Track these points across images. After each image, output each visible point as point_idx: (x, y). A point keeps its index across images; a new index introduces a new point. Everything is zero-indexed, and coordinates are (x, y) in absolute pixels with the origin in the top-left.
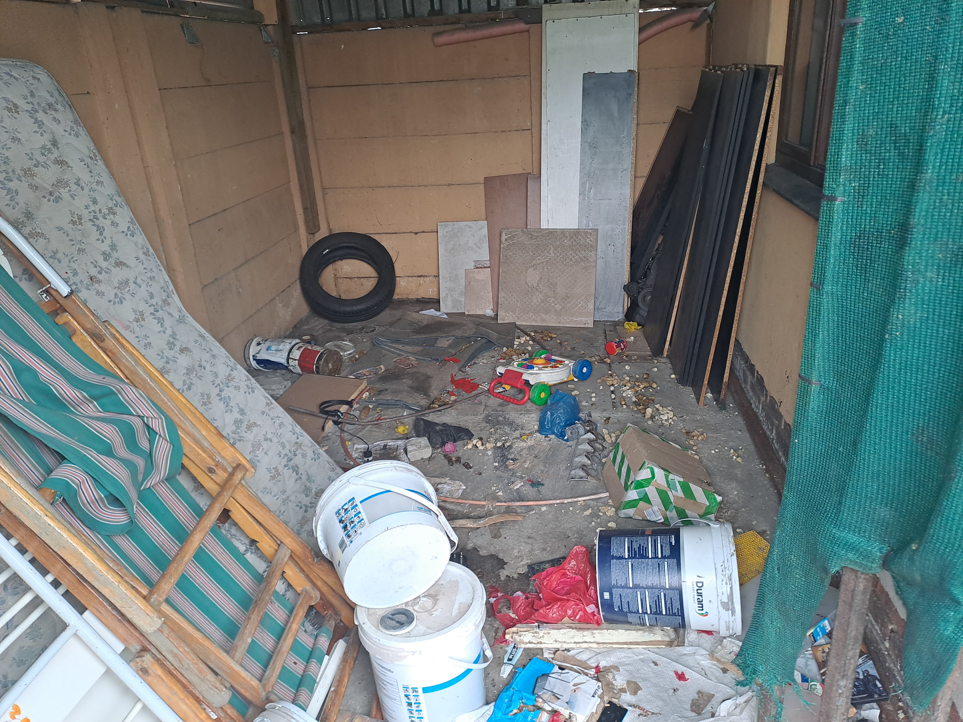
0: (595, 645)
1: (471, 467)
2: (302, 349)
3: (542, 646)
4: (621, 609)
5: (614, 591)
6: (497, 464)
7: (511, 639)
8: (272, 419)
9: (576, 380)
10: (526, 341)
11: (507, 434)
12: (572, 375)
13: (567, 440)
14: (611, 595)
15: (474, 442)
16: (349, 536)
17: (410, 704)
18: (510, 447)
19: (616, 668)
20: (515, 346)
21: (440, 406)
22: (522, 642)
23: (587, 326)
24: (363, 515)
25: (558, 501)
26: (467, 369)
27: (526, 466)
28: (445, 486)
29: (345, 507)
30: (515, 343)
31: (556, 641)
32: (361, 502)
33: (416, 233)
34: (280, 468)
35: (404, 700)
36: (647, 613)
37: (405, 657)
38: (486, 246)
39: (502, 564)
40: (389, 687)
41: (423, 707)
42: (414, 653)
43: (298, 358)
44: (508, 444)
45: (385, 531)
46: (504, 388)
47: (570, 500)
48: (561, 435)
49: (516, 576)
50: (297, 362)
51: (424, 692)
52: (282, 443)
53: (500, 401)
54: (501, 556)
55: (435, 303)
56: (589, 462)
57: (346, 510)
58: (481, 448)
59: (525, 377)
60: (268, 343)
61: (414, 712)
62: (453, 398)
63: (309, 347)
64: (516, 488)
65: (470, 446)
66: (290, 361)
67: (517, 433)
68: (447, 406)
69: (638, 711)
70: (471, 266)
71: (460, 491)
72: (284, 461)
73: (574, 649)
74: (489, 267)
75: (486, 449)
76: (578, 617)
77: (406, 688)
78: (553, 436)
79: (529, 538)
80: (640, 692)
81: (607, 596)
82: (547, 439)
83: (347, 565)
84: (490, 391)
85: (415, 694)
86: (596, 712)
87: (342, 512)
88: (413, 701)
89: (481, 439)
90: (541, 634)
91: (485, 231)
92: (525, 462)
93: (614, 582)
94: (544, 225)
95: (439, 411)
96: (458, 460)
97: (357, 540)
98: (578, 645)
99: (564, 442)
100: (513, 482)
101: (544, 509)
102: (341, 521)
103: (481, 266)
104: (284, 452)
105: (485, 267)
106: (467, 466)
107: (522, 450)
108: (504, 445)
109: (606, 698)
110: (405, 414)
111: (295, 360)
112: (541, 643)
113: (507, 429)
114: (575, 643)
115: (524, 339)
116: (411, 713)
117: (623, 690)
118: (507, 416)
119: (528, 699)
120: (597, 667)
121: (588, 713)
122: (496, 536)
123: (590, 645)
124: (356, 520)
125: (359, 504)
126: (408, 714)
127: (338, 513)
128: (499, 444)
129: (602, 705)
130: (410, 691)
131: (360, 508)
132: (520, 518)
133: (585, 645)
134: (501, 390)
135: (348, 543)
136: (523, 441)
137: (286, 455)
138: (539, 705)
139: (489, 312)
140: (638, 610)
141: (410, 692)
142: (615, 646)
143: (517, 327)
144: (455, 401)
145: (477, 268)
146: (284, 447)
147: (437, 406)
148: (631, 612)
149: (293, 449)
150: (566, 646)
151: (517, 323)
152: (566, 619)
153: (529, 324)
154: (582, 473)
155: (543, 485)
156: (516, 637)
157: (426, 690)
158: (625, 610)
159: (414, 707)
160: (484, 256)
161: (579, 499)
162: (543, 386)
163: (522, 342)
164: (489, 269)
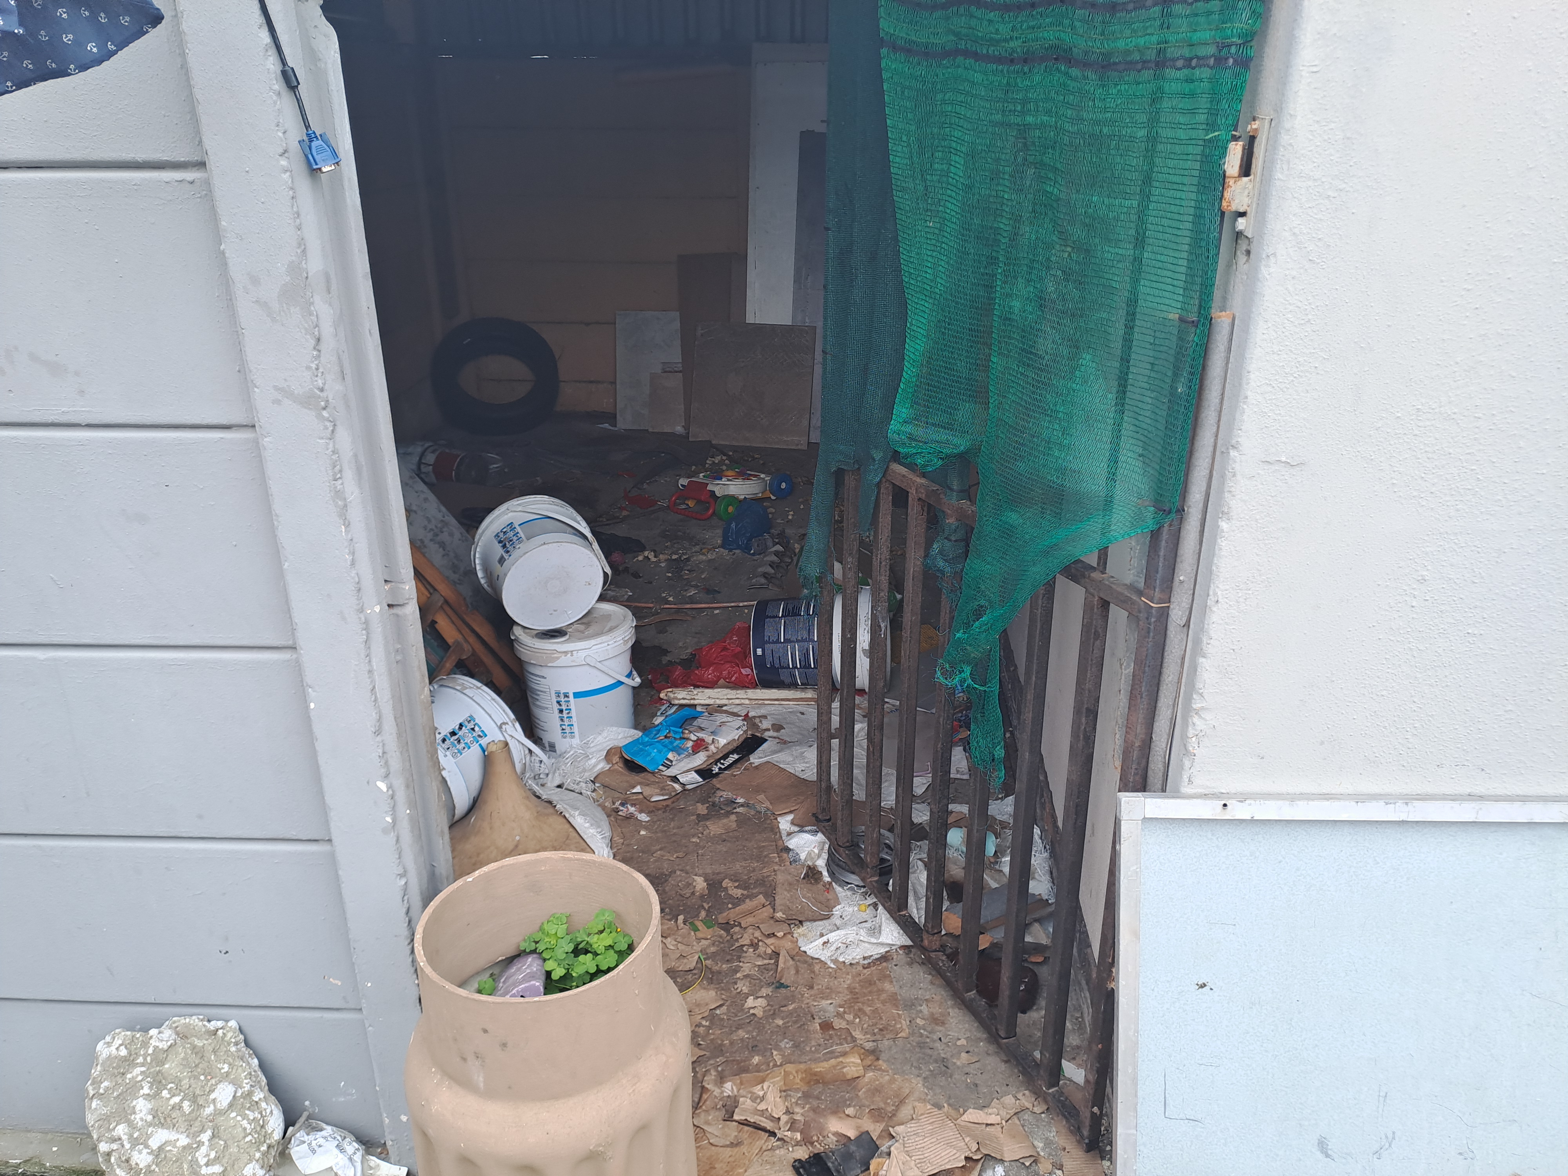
0: (747, 702)
1: (640, 577)
2: (437, 453)
3: (696, 702)
4: (773, 666)
5: (767, 646)
6: (670, 575)
7: (665, 698)
8: (417, 492)
9: (773, 498)
10: (722, 462)
11: (686, 549)
12: (768, 492)
13: (753, 554)
14: (763, 651)
15: (646, 553)
16: (508, 552)
17: (561, 711)
18: (688, 560)
19: (765, 717)
20: (707, 466)
21: (607, 520)
22: (676, 698)
23: (799, 447)
24: (521, 534)
25: (733, 604)
26: (645, 486)
27: (703, 576)
29: (504, 530)
31: (709, 698)
32: (520, 525)
33: (588, 324)
34: (427, 542)
35: (556, 707)
36: (796, 667)
37: (558, 658)
38: (678, 343)
39: (665, 652)
40: (542, 696)
41: (573, 714)
42: (566, 653)
43: (432, 463)
44: (685, 557)
45: (542, 545)
46: (688, 505)
48: (746, 549)
49: (678, 661)
50: (431, 467)
51: (575, 697)
52: (428, 517)
53: (681, 517)
54: (664, 647)
55: (612, 418)
56: (773, 571)
57: (504, 532)
58: (654, 560)
59: (710, 488)
61: (565, 719)
62: (625, 513)
63: (447, 451)
64: (689, 594)
65: (640, 558)
66: (422, 466)
67: (697, 548)
68: (618, 520)
69: (778, 740)
70: (658, 369)
71: (626, 597)
73: (726, 705)
74: (680, 372)
75: (660, 561)
76: (734, 678)
77: (558, 694)
78: (737, 551)
79: (696, 633)
80: (783, 730)
81: (759, 652)
83: (506, 575)
85: (566, 699)
86: (738, 739)
87: (501, 535)
88: (564, 707)
89: (655, 551)
90: (695, 692)
91: (677, 325)
92: (702, 573)
93: (766, 638)
95: (607, 525)
96: (626, 570)
97: (515, 554)
98: (731, 701)
99: (749, 556)
100: (686, 590)
101: (717, 612)
102: (500, 542)
103: (670, 369)
105: (676, 372)
106: (636, 575)
107: (700, 563)
108: (680, 557)
109: (749, 733)
111: (429, 466)
112: (694, 699)
113: (686, 544)
114: (728, 699)
115: (719, 458)
116: (562, 720)
117: (768, 730)
118: (688, 531)
119: (676, 733)
120: (747, 715)
121: (730, 738)
122: (662, 631)
123: (743, 701)
124: (515, 538)
125: (517, 527)
126: (559, 722)
127: (497, 536)
128: (674, 557)
129: (745, 736)
130: (562, 696)
131: (518, 529)
132: (689, 618)
133: (737, 702)
134: (683, 507)
135: (506, 558)
136: (703, 554)
138: (686, 736)
139: (679, 429)
140: (789, 665)
141: (562, 699)
142: (766, 702)
143: (713, 446)
144: (627, 516)
145: (666, 372)
146: (429, 521)
147: (605, 520)
148: (783, 668)
150: (718, 702)
151: (713, 442)
152: (722, 681)
153: (727, 443)
154: (763, 581)
155: (719, 592)
156: (672, 695)
157: (577, 695)
158: (777, 666)
159: (565, 715)
160: (675, 356)
162: (732, 499)
163: (717, 462)
164: (681, 374)
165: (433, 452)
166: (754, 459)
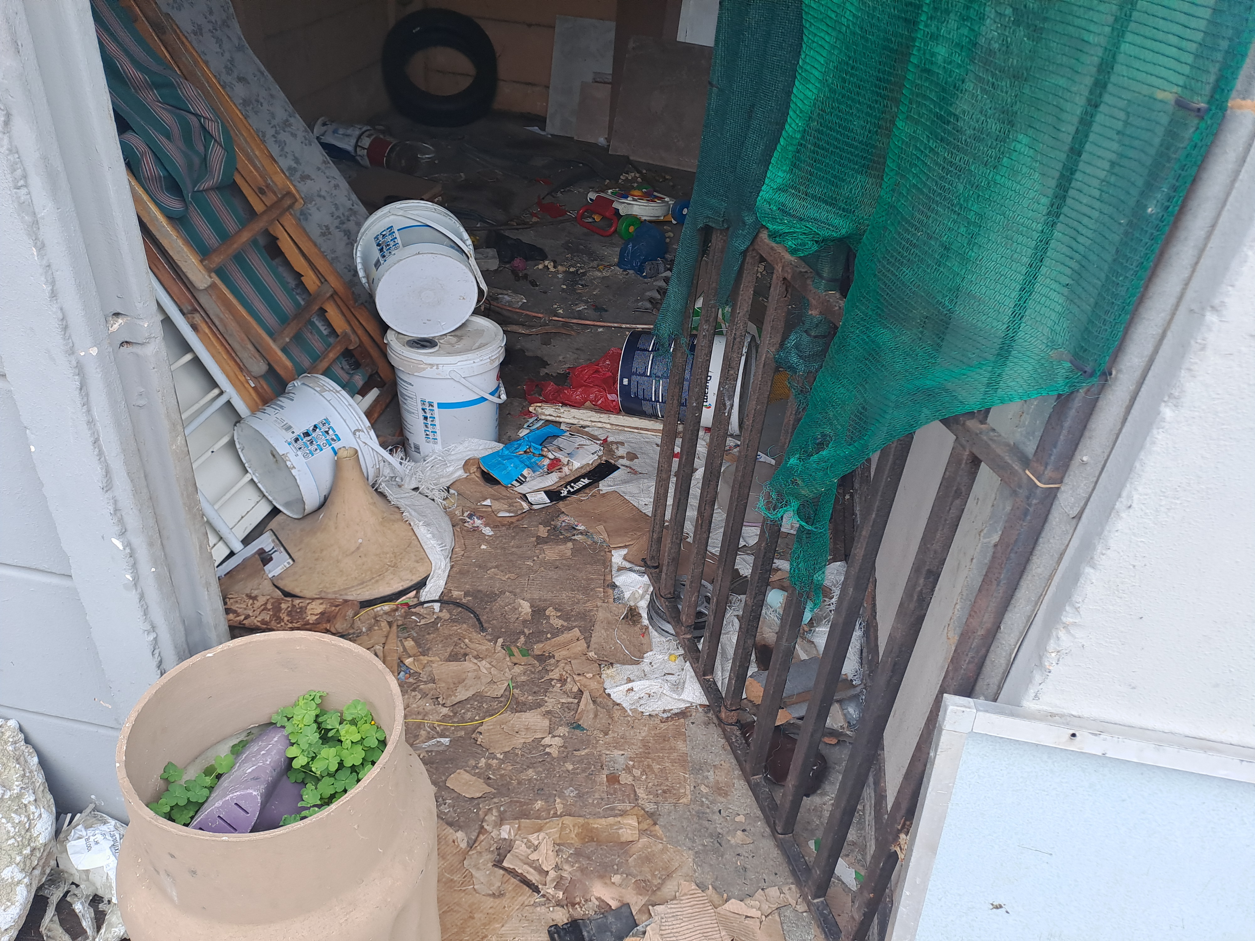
0: (609, 426)
1: (537, 285)
2: (372, 138)
3: (561, 420)
4: (637, 397)
5: (633, 377)
6: (565, 287)
7: (534, 412)
8: (328, 178)
9: (674, 222)
10: (634, 179)
11: (584, 263)
12: (670, 216)
13: (645, 277)
14: (629, 381)
15: (546, 263)
16: (384, 256)
17: (426, 418)
18: (584, 274)
19: (622, 444)
20: (620, 181)
21: (517, 224)
22: (544, 414)
24: (399, 240)
25: (616, 325)
26: (559, 194)
27: (595, 293)
28: (506, 297)
29: (384, 233)
30: (622, 177)
31: (574, 417)
32: (398, 230)
33: (530, 25)
34: (332, 229)
35: (421, 413)
36: (658, 401)
37: (424, 369)
38: (610, 54)
39: (545, 364)
40: (409, 401)
41: (437, 422)
42: (432, 365)
43: (367, 146)
44: (582, 271)
45: (416, 254)
46: (594, 219)
47: (628, 326)
48: (640, 270)
49: (554, 375)
50: (366, 151)
51: (439, 408)
52: (336, 204)
53: (585, 230)
54: (545, 359)
55: (542, 121)
56: (659, 297)
57: (383, 235)
58: (553, 270)
59: (615, 205)
60: (334, 126)
61: (429, 426)
62: (535, 219)
63: (382, 136)
64: (578, 309)
65: (540, 267)
66: (358, 149)
67: (595, 264)
68: (526, 226)
69: (629, 470)
70: (589, 78)
71: (520, 303)
72: (336, 223)
73: (589, 426)
74: (609, 83)
75: (557, 272)
76: (600, 402)
77: (423, 402)
78: (631, 272)
79: (577, 349)
80: (636, 460)
81: (626, 382)
82: (625, 273)
83: (379, 280)
84: (579, 220)
85: (431, 408)
86: (592, 464)
87: (380, 237)
88: (428, 415)
89: (555, 262)
90: (562, 411)
91: (612, 35)
92: (595, 289)
93: (634, 370)
94: (681, 38)
95: (517, 229)
96: (526, 277)
97: (390, 260)
98: (593, 424)
99: (641, 278)
100: (576, 304)
101: (600, 330)
102: (378, 245)
103: (601, 80)
104: (337, 214)
105: (605, 83)
106: (534, 284)
107: (594, 279)
108: (577, 271)
109: (604, 458)
110: (478, 225)
111: (364, 149)
112: (560, 417)
113: (585, 258)
114: (591, 421)
115: (633, 174)
116: (426, 426)
117: (622, 457)
118: (589, 246)
119: (536, 449)
120: (605, 440)
121: (584, 462)
122: (546, 343)
123: (604, 425)
124: (392, 243)
125: (396, 232)
126: (424, 428)
127: (376, 238)
128: (572, 270)
129: (599, 461)
130: (427, 404)
131: (397, 234)
132: (574, 333)
133: (600, 425)
134: (590, 220)
135: (382, 262)
136: (599, 271)
137: (339, 217)
138: (544, 453)
139: (602, 141)
140: (651, 398)
141: (427, 407)
142: (626, 429)
143: (630, 162)
144: (536, 223)
145: (596, 82)
146: (337, 209)
148: (645, 399)
149: (347, 214)
150: (582, 423)
151: (631, 158)
152: (588, 403)
153: (644, 161)
154: (649, 305)
155: (606, 311)
156: (539, 410)
157: (441, 406)
158: (641, 397)
159: (429, 421)
160: (606, 67)
161: (638, 326)
162: (634, 219)
163: (630, 178)
164: (610, 86)
165: (369, 136)
166: (665, 179)
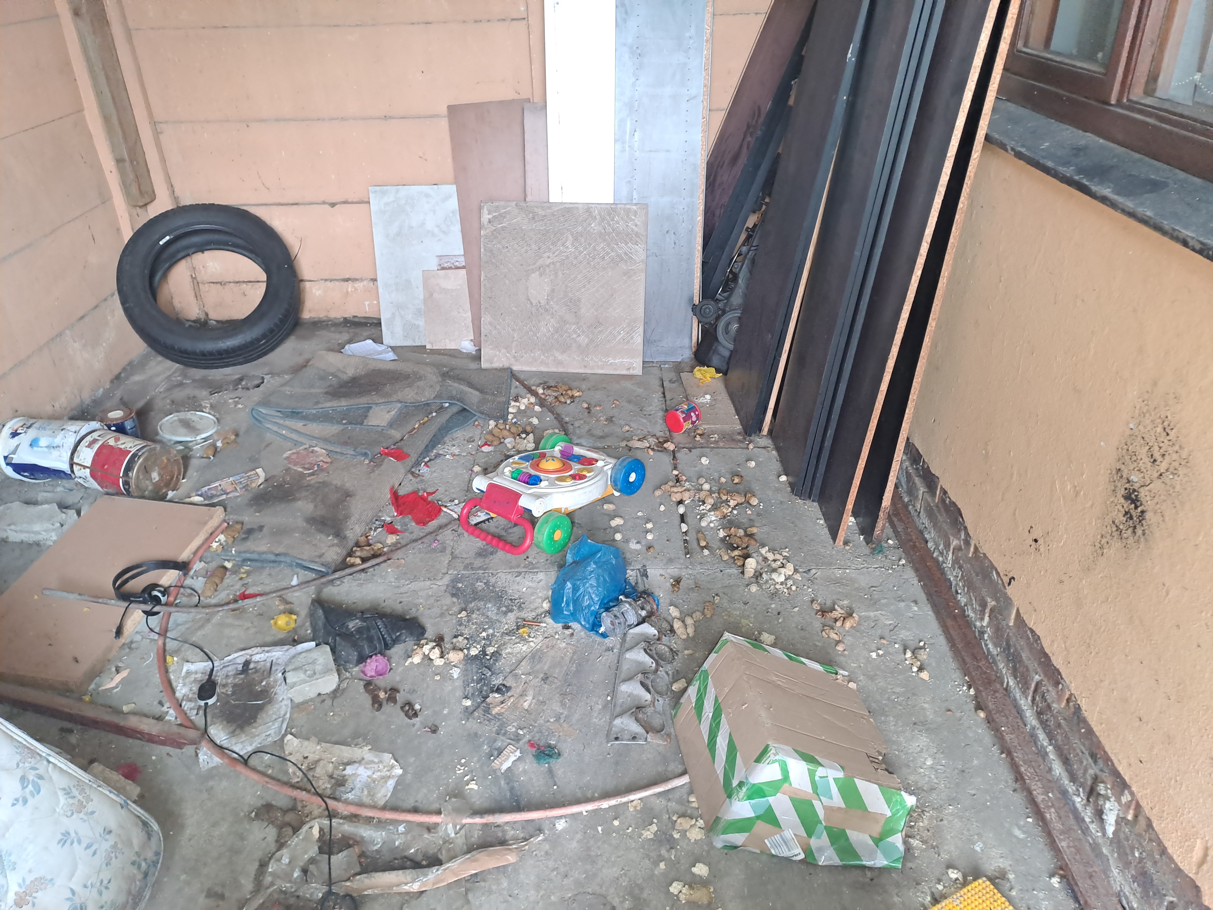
1: (416, 714)
2: (96, 446)
6: (468, 703)
9: (618, 496)
10: (530, 407)
11: (492, 623)
12: (610, 487)
13: (604, 635)
15: (426, 649)
20: (510, 417)
21: (364, 560)
23: (632, 372)
25: (591, 807)
26: (423, 469)
27: (526, 705)
28: (361, 770)
30: (511, 410)
33: (333, 205)
38: (457, 228)
43: (89, 464)
44: (492, 649)
47: (614, 802)
48: (594, 625)
50: (88, 471)
55: (374, 329)
56: (648, 697)
58: (439, 662)
59: (523, 502)
60: (32, 433)
62: (392, 539)
63: (111, 443)
64: (504, 767)
65: (417, 659)
66: (76, 468)
67: (510, 620)
68: (379, 560)
70: (433, 265)
71: (391, 783)
74: (464, 267)
75: (449, 665)
78: (578, 626)
82: (568, 632)
84: (463, 520)
89: (439, 640)
91: (453, 203)
94: (555, 197)
95: (363, 570)
96: (392, 695)
99: (599, 639)
100: (499, 752)
101: (560, 829)
103: (449, 265)
105: (457, 268)
106: (409, 711)
107: (518, 664)
110: (295, 582)
111: (85, 467)
113: (491, 610)
115: (525, 401)
118: (493, 580)
128: (474, 652)
132: (511, 858)
134: (482, 516)
136: (522, 638)
139: (467, 346)
143: (515, 377)
144: (396, 547)
145: (443, 268)
147: (358, 561)
151: (515, 368)
153: (534, 369)
154: (635, 727)
155: (558, 754)
160: (454, 246)
161: (632, 797)
163: (523, 407)
164: (463, 272)
